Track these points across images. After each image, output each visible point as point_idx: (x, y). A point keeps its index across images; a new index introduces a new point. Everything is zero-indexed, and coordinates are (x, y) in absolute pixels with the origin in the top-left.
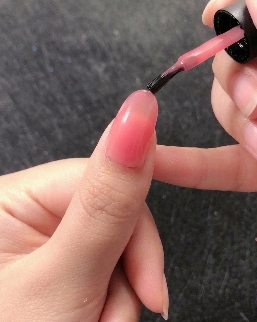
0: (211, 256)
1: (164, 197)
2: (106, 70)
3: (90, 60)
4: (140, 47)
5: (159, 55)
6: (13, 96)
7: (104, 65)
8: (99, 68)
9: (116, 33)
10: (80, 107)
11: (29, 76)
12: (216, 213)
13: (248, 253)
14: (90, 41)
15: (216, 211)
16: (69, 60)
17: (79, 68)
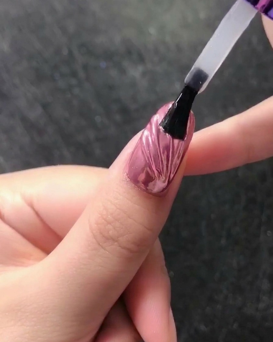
2: (144, 74)
3: (126, 64)
4: (179, 49)
7: (140, 68)
8: (136, 72)
9: (152, 31)
10: (118, 117)
12: (269, 233)
15: (269, 230)
17: (114, 73)
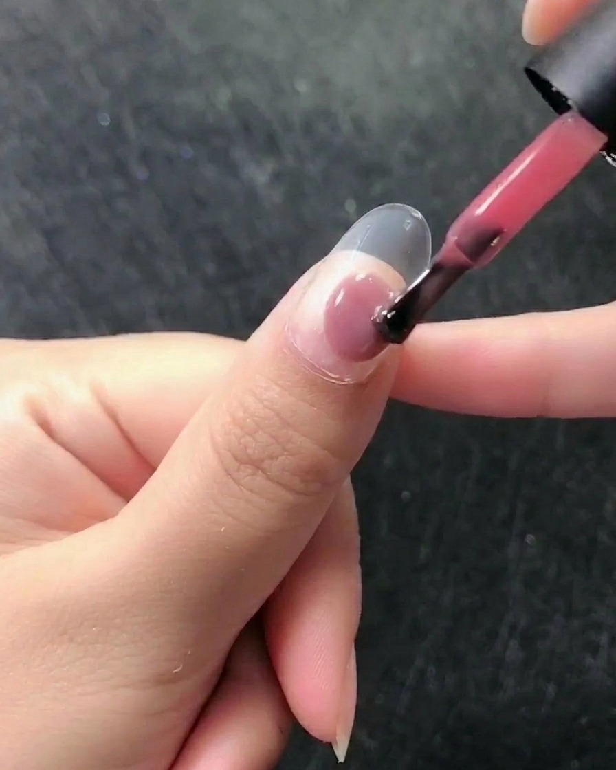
0: (514, 644)
1: (406, 494)
2: (277, 177)
3: (239, 153)
4: (359, 126)
5: (405, 144)
6: (50, 234)
7: (270, 166)
8: (259, 174)
9: (302, 87)
10: (210, 268)
11: (91, 189)
12: (530, 538)
13: (604, 639)
14: (238, 105)
15: (531, 533)
16: (188, 151)
17: (210, 172)
